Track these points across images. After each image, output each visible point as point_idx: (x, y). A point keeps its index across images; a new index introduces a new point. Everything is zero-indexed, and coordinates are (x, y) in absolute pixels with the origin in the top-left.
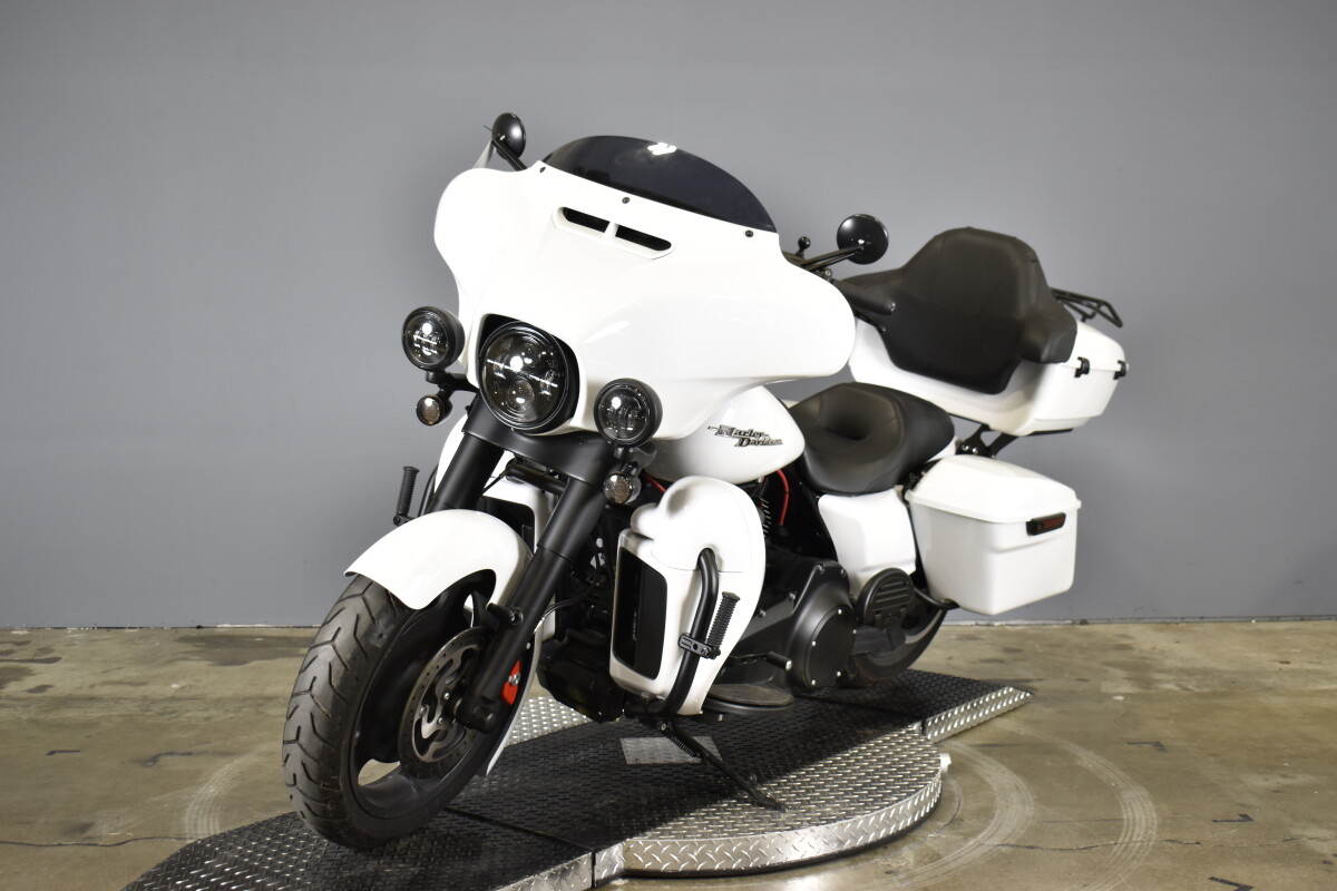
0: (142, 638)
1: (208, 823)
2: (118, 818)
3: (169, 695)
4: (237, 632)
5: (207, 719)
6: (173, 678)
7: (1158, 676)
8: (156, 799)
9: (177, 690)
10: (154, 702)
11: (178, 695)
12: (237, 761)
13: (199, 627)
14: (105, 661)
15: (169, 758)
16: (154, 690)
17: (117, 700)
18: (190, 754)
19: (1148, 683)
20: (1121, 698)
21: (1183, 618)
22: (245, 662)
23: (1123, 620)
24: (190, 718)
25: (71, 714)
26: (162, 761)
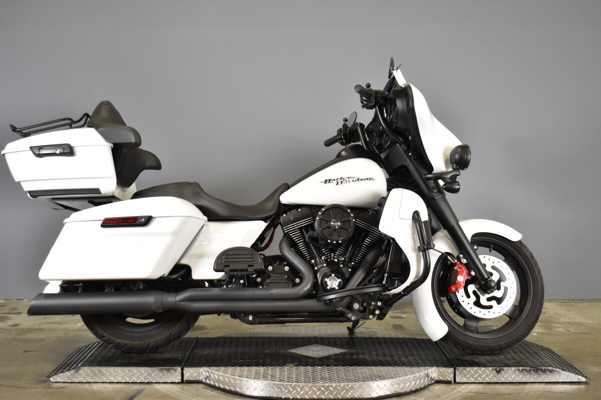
3: (77, 328)
6: (78, 322)
7: (556, 325)
10: (70, 331)
11: (81, 328)
16: (69, 326)
17: (53, 330)
19: (550, 328)
21: (573, 300)
24: (88, 338)
25: (31, 336)
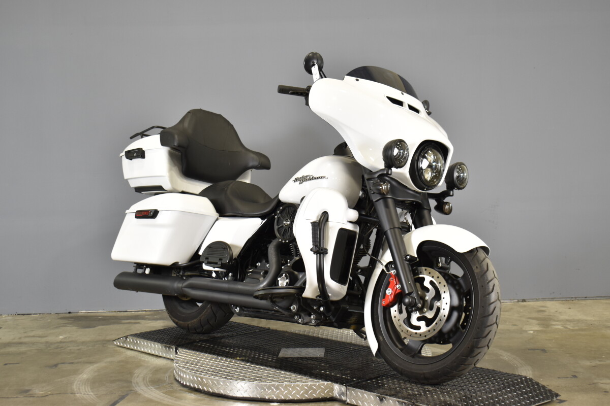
0: (41, 318)
1: (85, 388)
2: (43, 387)
3: (59, 341)
4: (89, 314)
5: (79, 350)
6: (60, 334)
7: (554, 323)
8: (59, 380)
9: (62, 339)
10: (52, 344)
11: (63, 340)
12: (96, 365)
13: (69, 313)
14: (24, 328)
15: (63, 365)
16: (51, 339)
17: (33, 343)
18: (72, 363)
19: (548, 326)
20: (532, 332)
21: (576, 298)
22: (94, 327)
23: (544, 299)
24: (70, 350)
25: (12, 349)
26: (60, 366)
